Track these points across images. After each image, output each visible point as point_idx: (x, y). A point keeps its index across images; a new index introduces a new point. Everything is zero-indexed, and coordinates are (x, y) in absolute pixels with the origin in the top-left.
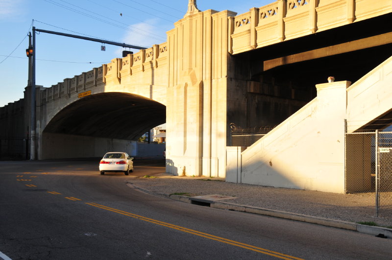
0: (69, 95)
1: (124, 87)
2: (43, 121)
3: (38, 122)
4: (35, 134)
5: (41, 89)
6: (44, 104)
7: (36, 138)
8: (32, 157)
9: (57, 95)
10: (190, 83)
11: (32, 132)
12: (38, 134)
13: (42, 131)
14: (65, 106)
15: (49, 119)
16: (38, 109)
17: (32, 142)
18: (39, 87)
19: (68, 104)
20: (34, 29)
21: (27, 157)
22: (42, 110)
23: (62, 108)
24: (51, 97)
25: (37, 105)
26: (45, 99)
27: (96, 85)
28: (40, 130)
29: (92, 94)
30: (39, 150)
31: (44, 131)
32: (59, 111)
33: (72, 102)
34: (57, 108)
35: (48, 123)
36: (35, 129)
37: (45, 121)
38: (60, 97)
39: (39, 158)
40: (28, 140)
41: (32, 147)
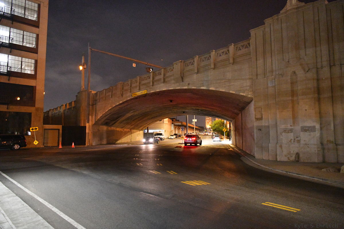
0: (122, 95)
1: (189, 84)
2: (94, 116)
6: (95, 103)
9: (109, 96)
11: (87, 124)
14: (118, 104)
15: (100, 115)
16: (90, 107)
19: (121, 102)
22: (93, 108)
23: (114, 106)
24: (102, 98)
26: (96, 100)
27: (153, 85)
28: (91, 123)
29: (148, 92)
31: (94, 125)
32: (110, 108)
33: (124, 101)
35: (99, 117)
38: (112, 97)
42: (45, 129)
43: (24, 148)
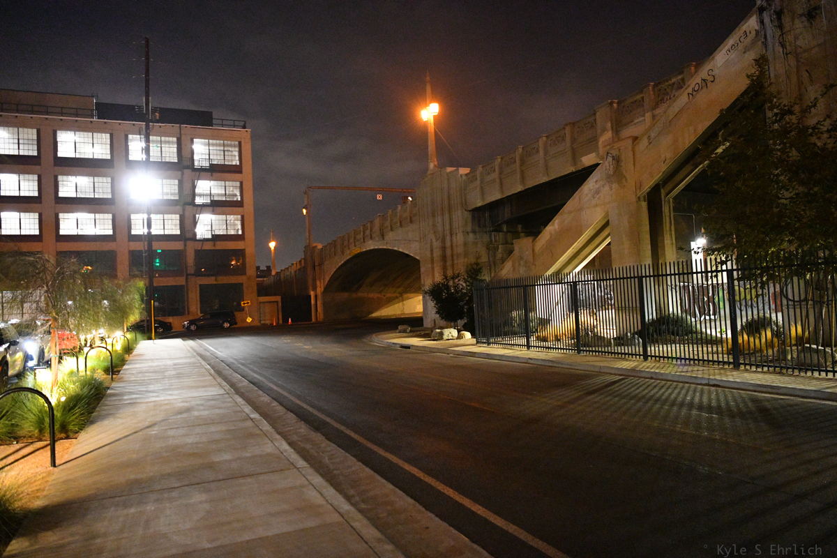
0: (343, 253)
1: (387, 243)
2: (322, 281)
3: (318, 283)
4: (316, 294)
5: (316, 250)
6: (321, 263)
7: (316, 299)
8: (313, 319)
10: (434, 240)
11: (313, 293)
12: (318, 294)
13: (322, 290)
14: (340, 264)
15: (327, 279)
16: (316, 268)
18: (314, 249)
19: (343, 262)
21: (309, 318)
22: (320, 269)
23: (337, 267)
25: (316, 264)
27: (364, 242)
28: (320, 290)
29: (362, 251)
30: (320, 311)
31: (324, 291)
32: (335, 270)
33: (345, 260)
34: (334, 267)
35: (326, 282)
36: (315, 290)
37: (324, 281)
38: (335, 254)
42: (260, 303)
43: (235, 326)
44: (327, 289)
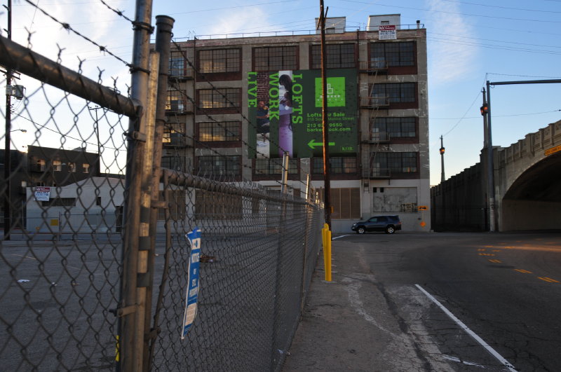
0: (533, 153)
2: (503, 186)
3: (497, 188)
4: (494, 201)
5: (499, 150)
6: (503, 166)
7: (495, 207)
8: (492, 228)
9: (518, 154)
11: (491, 200)
12: (498, 201)
13: (502, 197)
14: (529, 167)
15: (509, 184)
16: (497, 173)
17: (492, 211)
18: (497, 148)
19: (533, 164)
20: (488, 84)
21: (487, 229)
22: (500, 173)
23: (525, 170)
24: (510, 158)
25: (495, 168)
26: (504, 161)
28: (499, 197)
30: (500, 220)
31: (504, 199)
32: (521, 174)
33: (536, 162)
34: (519, 170)
35: (508, 188)
36: (494, 197)
37: (505, 186)
38: (522, 157)
39: (500, 230)
40: (486, 210)
41: (492, 217)
44: (508, 196)
